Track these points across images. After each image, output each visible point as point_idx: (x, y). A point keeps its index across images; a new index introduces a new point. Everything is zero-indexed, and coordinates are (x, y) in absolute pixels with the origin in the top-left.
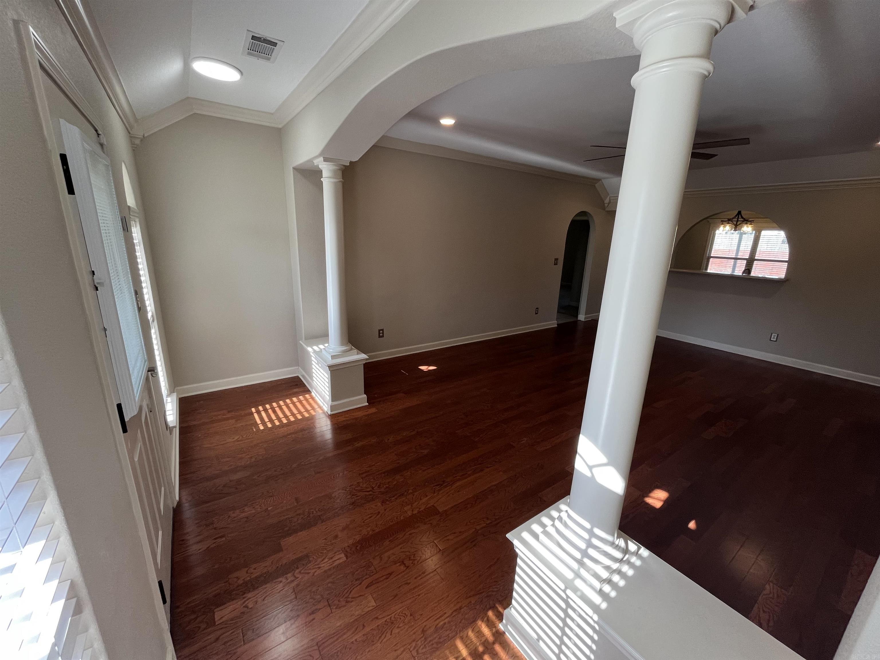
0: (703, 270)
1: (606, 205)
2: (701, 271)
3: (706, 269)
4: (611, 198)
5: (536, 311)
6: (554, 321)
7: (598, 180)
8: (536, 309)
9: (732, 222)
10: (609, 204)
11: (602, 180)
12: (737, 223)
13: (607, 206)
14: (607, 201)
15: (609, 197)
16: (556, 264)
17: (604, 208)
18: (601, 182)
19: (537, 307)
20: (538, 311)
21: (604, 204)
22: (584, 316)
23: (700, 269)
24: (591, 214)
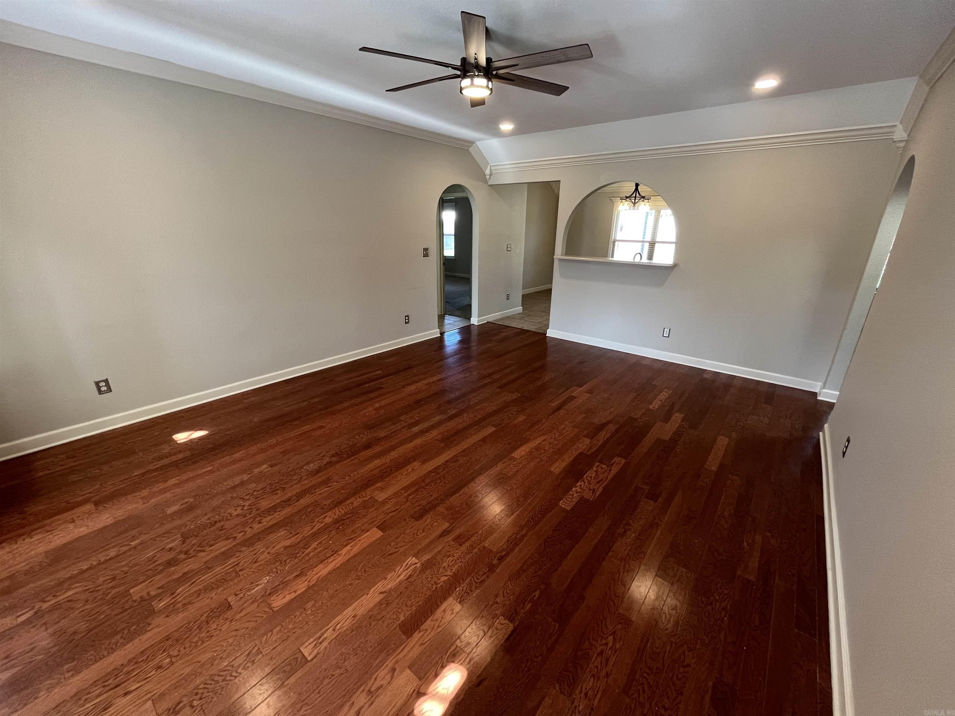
0: (609, 257)
1: (488, 177)
2: (608, 259)
3: (612, 257)
4: (492, 168)
5: (406, 319)
6: (436, 329)
7: (471, 143)
8: (406, 316)
9: (630, 200)
10: (490, 175)
11: (476, 142)
12: (635, 201)
13: (490, 179)
14: (487, 172)
15: (489, 167)
16: (426, 255)
17: (486, 182)
18: (475, 144)
19: (406, 315)
20: (408, 319)
21: (485, 175)
22: (477, 319)
23: (606, 256)
24: (469, 188)
